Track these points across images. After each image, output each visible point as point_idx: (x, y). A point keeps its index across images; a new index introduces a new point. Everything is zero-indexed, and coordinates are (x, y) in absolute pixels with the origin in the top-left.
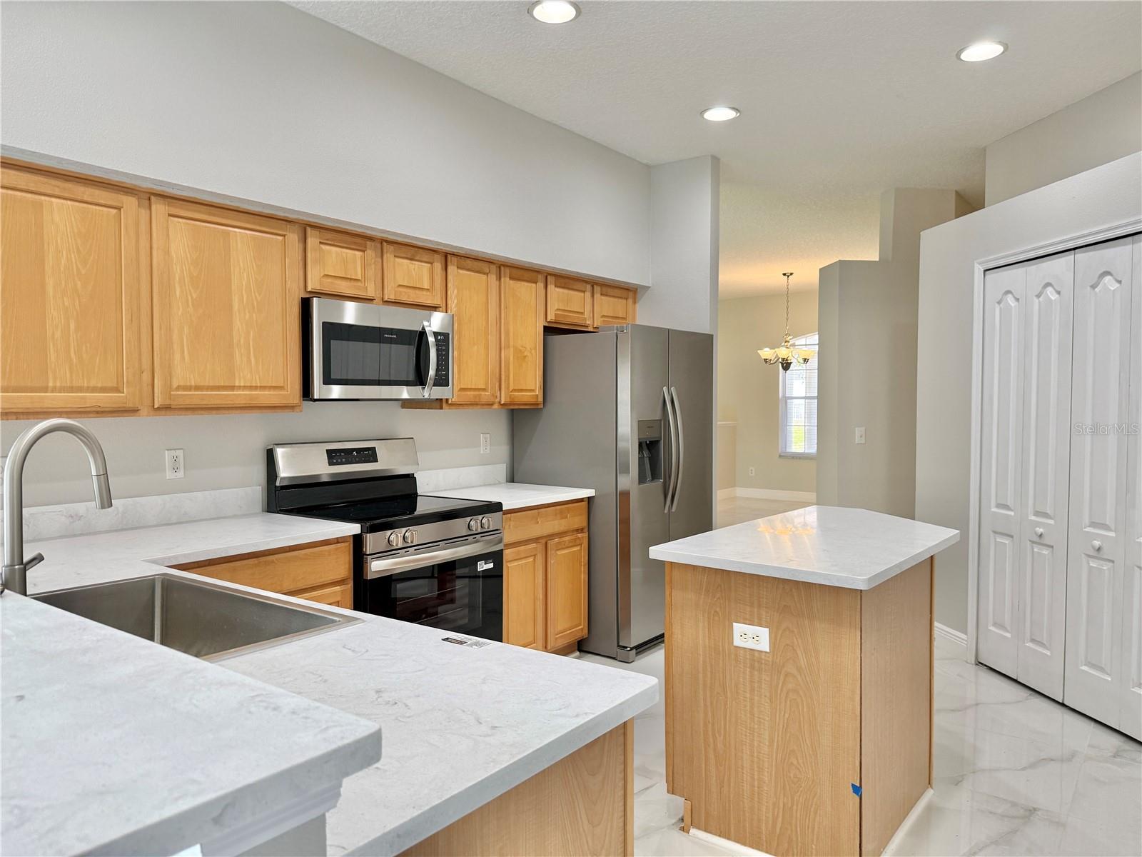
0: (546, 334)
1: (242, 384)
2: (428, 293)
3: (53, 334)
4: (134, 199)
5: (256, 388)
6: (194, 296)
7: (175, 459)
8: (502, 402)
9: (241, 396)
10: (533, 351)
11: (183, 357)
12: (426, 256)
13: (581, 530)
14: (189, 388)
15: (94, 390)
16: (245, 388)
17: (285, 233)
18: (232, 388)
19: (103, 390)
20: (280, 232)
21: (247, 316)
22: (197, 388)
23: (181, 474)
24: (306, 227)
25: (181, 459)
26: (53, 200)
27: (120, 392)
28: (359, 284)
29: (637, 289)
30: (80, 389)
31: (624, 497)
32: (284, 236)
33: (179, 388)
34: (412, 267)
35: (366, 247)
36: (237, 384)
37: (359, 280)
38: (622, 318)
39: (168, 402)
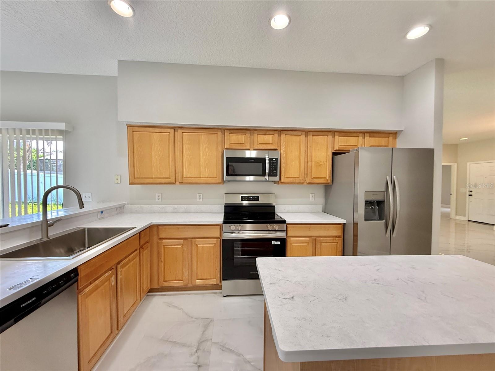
0: (333, 155)
1: (203, 176)
2: (272, 145)
3: (154, 165)
4: (172, 130)
5: (207, 177)
6: (189, 153)
7: (200, 196)
8: (308, 182)
9: (203, 180)
10: (325, 163)
11: (186, 169)
12: (271, 133)
13: (339, 237)
14: (188, 178)
15: (164, 178)
16: (204, 177)
17: (217, 132)
18: (200, 177)
19: (166, 178)
20: (216, 132)
21: (205, 158)
22: (190, 178)
23: (201, 200)
24: (224, 130)
25: (201, 196)
26: (154, 133)
27: (170, 178)
28: (244, 145)
29: (397, 132)
30: (160, 178)
31: (355, 225)
32: (217, 133)
33: (185, 178)
34: (265, 137)
35: (246, 133)
36: (201, 176)
37: (243, 143)
38: (385, 146)
39: (182, 181)
